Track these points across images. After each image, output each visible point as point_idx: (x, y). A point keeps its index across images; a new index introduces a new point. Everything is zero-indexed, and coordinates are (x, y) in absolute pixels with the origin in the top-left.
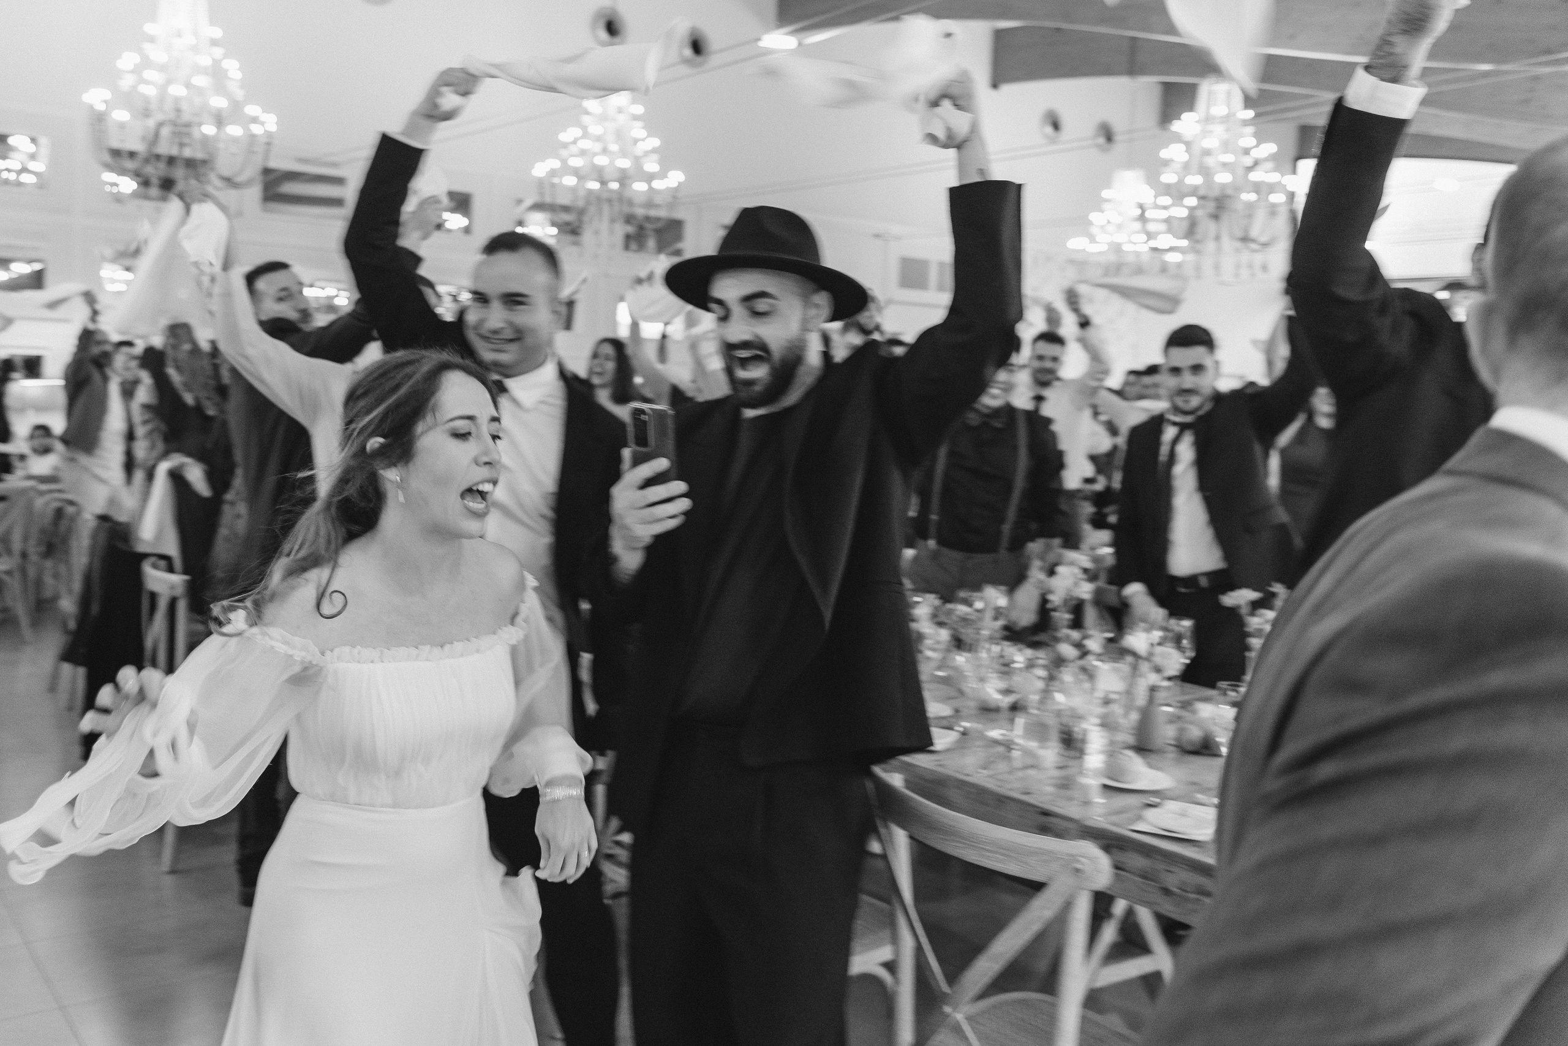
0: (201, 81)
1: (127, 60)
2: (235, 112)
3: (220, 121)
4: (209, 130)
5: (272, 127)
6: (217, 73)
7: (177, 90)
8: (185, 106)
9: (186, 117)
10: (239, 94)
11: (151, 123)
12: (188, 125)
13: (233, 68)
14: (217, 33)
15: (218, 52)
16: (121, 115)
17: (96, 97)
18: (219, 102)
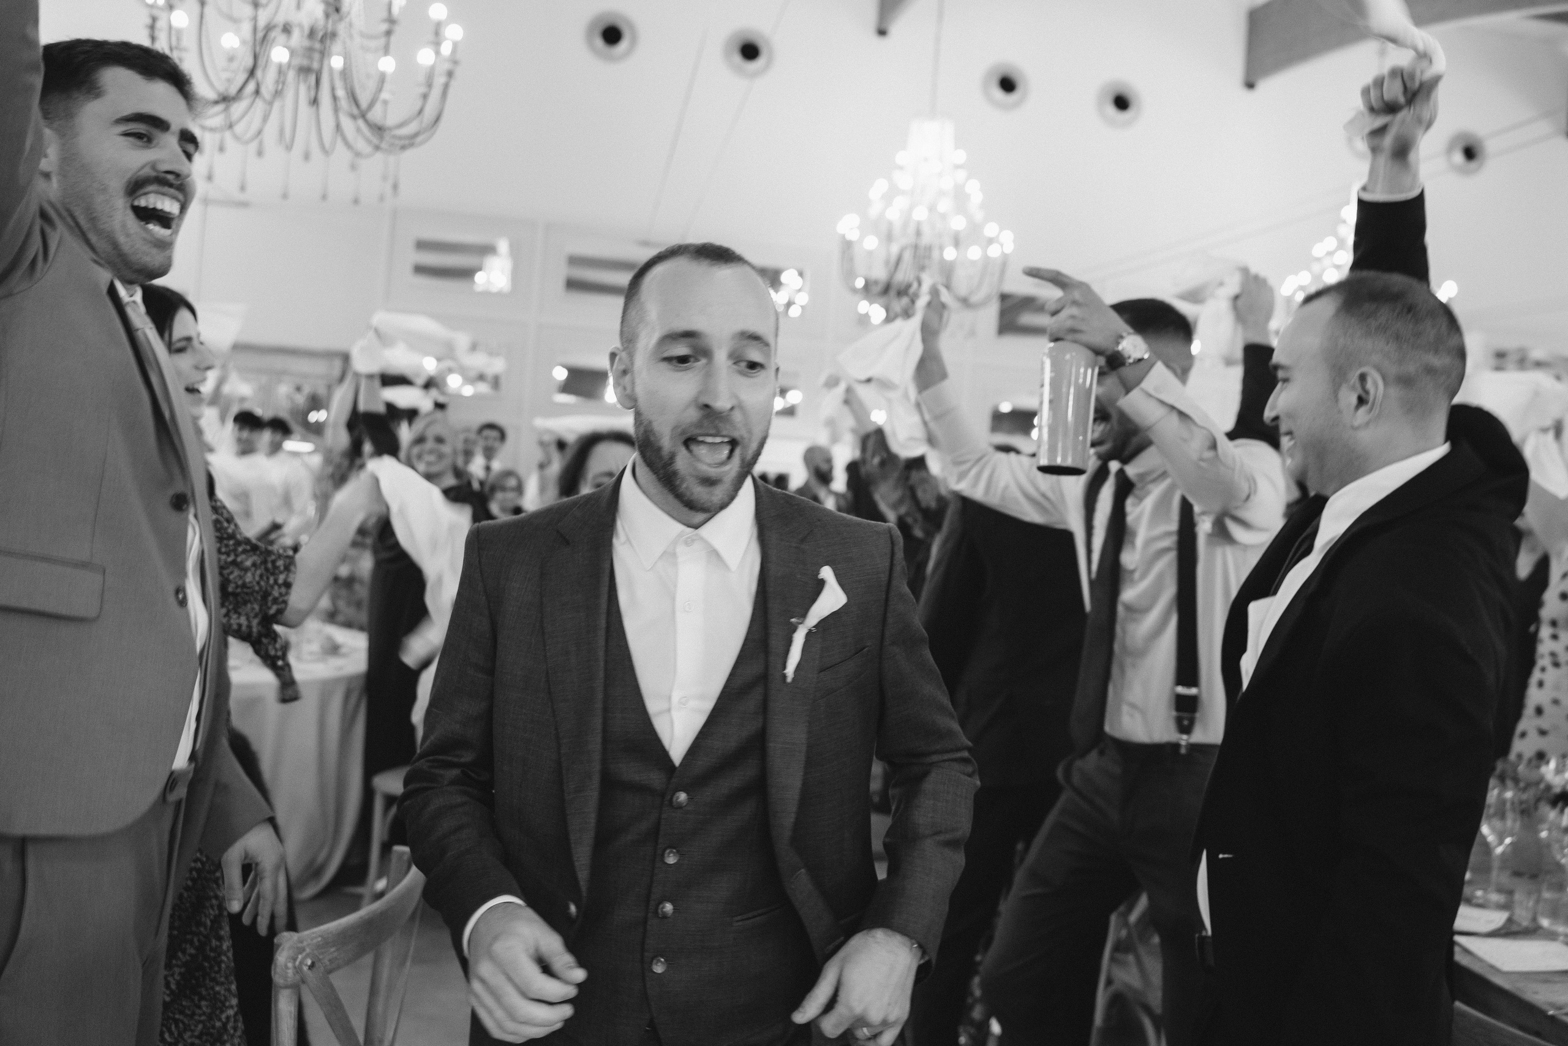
0: (944, 206)
1: (879, 187)
2: (974, 232)
3: (957, 242)
4: (950, 254)
5: (1009, 248)
6: (960, 197)
7: (920, 214)
8: (926, 230)
9: (925, 240)
10: (979, 216)
11: (895, 249)
12: (929, 249)
13: (974, 190)
14: (961, 156)
15: (961, 175)
16: (871, 243)
17: (848, 226)
18: (958, 223)
